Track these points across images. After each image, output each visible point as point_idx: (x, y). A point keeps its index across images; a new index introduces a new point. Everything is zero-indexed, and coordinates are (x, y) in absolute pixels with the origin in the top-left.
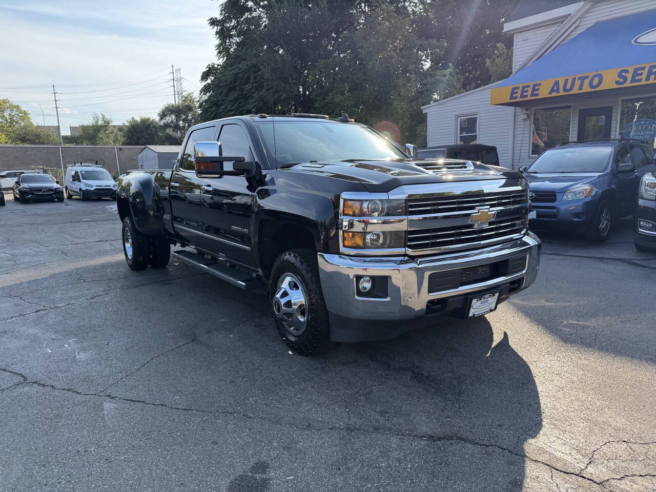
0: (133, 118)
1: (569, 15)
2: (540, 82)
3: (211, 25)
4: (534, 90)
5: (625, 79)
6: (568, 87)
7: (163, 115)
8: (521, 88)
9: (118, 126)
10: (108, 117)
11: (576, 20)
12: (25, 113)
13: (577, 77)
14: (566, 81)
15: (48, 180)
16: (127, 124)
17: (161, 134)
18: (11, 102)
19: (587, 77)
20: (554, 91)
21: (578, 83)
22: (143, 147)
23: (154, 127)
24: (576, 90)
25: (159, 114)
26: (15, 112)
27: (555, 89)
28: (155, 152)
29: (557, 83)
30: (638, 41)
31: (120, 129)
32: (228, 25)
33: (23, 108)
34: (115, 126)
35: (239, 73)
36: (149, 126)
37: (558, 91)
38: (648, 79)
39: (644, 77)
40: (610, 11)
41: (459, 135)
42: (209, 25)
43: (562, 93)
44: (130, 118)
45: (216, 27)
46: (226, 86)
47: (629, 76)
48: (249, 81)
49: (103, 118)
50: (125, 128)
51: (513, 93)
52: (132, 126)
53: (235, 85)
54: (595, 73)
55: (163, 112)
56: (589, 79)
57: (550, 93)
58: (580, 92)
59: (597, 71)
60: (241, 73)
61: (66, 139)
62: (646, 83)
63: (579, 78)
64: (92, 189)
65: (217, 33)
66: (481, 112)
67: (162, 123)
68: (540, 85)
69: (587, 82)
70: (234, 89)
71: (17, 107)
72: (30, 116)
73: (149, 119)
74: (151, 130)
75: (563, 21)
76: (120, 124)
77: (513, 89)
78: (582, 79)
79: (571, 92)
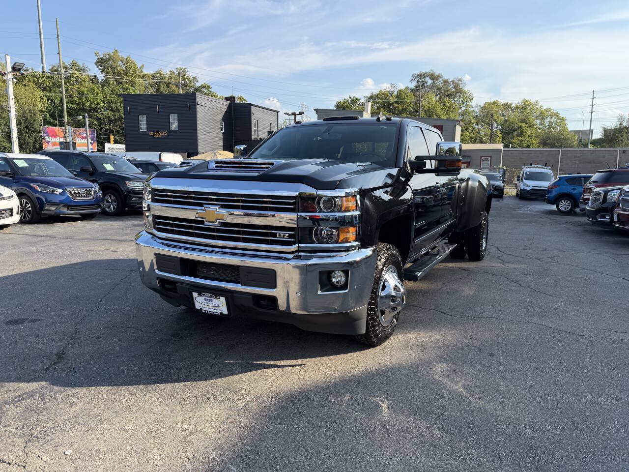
12: (563, 119)
15: (497, 178)
18: (552, 111)
26: (554, 119)
33: (561, 116)
61: (595, 143)
64: (528, 189)
71: (557, 115)
72: (566, 122)
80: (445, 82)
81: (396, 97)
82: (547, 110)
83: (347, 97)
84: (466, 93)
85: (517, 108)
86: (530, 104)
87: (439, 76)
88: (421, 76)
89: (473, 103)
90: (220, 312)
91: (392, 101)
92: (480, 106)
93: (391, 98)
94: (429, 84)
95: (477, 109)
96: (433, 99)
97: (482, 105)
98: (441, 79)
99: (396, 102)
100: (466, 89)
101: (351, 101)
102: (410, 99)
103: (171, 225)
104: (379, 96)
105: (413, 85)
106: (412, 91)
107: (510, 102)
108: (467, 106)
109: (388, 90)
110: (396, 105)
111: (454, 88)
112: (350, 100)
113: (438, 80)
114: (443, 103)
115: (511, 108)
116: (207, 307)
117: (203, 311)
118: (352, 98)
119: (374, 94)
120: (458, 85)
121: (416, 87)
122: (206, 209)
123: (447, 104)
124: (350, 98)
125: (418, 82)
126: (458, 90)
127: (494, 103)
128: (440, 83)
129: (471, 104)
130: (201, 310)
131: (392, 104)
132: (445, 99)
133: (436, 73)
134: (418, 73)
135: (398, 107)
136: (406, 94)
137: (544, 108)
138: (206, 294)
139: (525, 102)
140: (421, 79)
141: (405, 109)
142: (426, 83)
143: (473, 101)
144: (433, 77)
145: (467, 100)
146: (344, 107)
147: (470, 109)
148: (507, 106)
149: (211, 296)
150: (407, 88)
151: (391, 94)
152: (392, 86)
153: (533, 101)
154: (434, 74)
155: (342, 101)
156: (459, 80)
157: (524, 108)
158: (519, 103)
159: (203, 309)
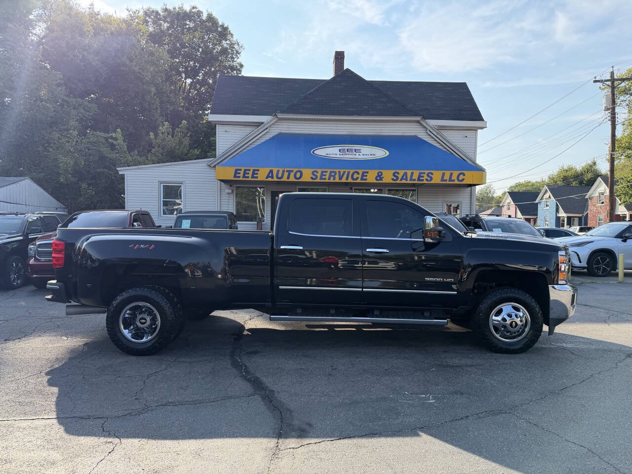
1: (262, 123)
2: (258, 169)
4: (254, 173)
5: (317, 176)
6: (280, 176)
8: (243, 170)
11: (267, 128)
13: (286, 170)
14: (278, 171)
19: (292, 171)
20: (270, 177)
21: (286, 174)
24: (285, 179)
27: (270, 175)
29: (271, 171)
30: (315, 152)
37: (272, 177)
38: (329, 179)
39: (327, 177)
40: (288, 128)
41: (162, 199)
43: (275, 179)
47: (319, 175)
51: (236, 173)
54: (297, 170)
56: (294, 173)
57: (267, 178)
58: (288, 180)
59: (298, 168)
62: (329, 181)
63: (287, 171)
66: (187, 182)
68: (258, 170)
69: (292, 175)
75: (259, 126)
77: (236, 170)
78: (289, 172)
79: (282, 180)
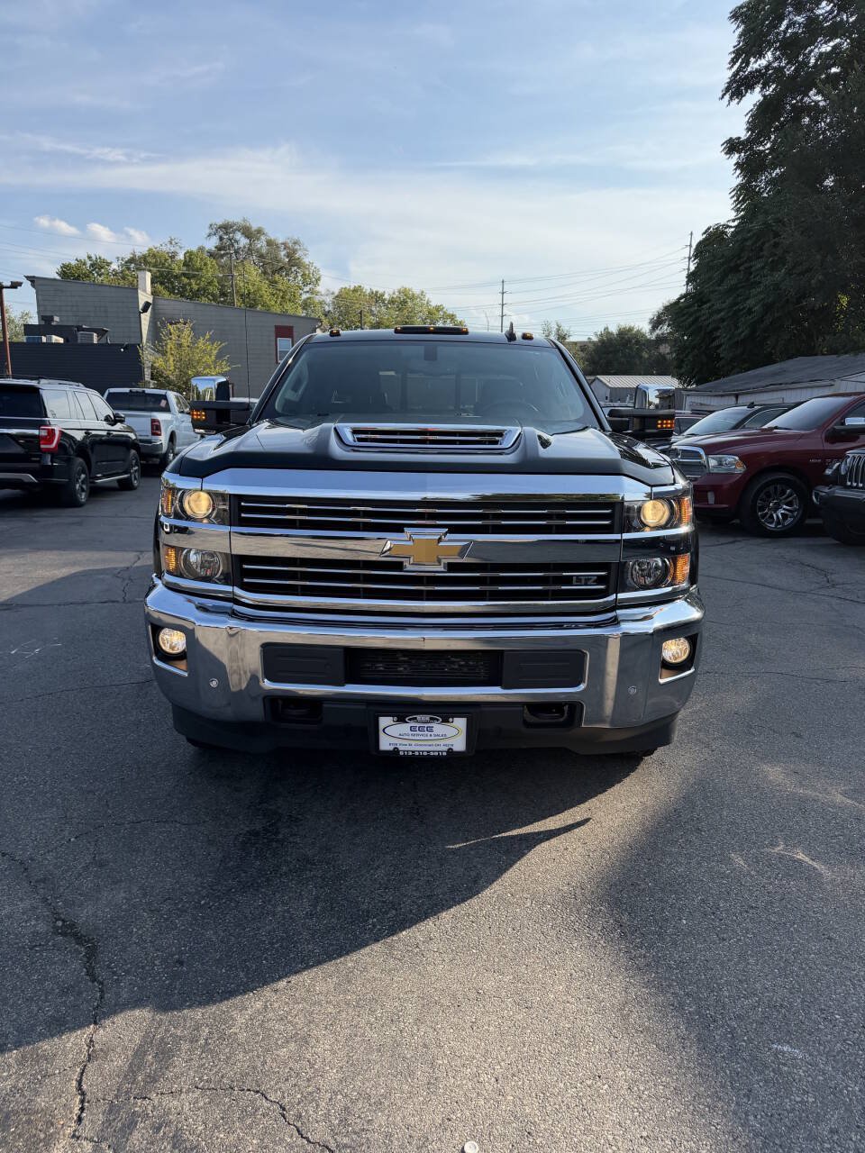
0: (606, 329)
3: (726, 153)
7: (656, 323)
9: (581, 342)
10: (565, 328)
16: (595, 339)
17: (646, 356)
22: (593, 378)
23: (638, 342)
25: (651, 321)
28: (608, 386)
31: (583, 347)
32: (761, 148)
34: (576, 343)
35: (746, 240)
36: (629, 341)
42: (723, 153)
44: (600, 329)
45: (737, 155)
46: (722, 264)
48: (761, 254)
49: (558, 330)
50: (591, 345)
52: (602, 341)
53: (738, 262)
55: (659, 317)
60: (750, 238)
65: (738, 165)
67: (653, 337)
70: (735, 269)
71: (452, 316)
73: (630, 329)
74: (631, 348)
76: (585, 339)
80: (270, 243)
81: (184, 265)
82: (438, 309)
83: (83, 257)
84: (306, 267)
85: (392, 301)
86: (413, 298)
87: (259, 231)
88: (226, 228)
89: (321, 288)
90: (446, 748)
91: (177, 271)
92: (333, 293)
93: (174, 266)
94: (241, 245)
95: (329, 299)
96: (252, 275)
97: (336, 293)
98: (263, 238)
99: (184, 274)
100: (306, 260)
101: (92, 265)
102: (211, 271)
103: (293, 576)
104: (149, 259)
105: (212, 244)
106: (211, 255)
107: (381, 291)
108: (311, 291)
109: (164, 248)
110: (185, 280)
111: (288, 257)
112: (89, 263)
113: (258, 239)
114: (273, 283)
115: (383, 301)
116: (413, 743)
117: (401, 753)
118: (94, 258)
119: (138, 254)
120: (295, 251)
121: (219, 248)
122: (414, 537)
123: (280, 286)
124: (90, 258)
125: (221, 239)
126: (294, 261)
127: (355, 290)
128: (261, 244)
129: (318, 289)
130: (396, 751)
131: (176, 277)
132: (277, 277)
133: (254, 226)
134: (220, 222)
135: (190, 284)
136: (201, 259)
137: (434, 304)
138: (418, 717)
139: (404, 292)
140: (226, 233)
141: (204, 289)
142: (237, 242)
143: (320, 283)
144: (247, 232)
145: (311, 280)
146: (79, 276)
147: (317, 299)
148: (377, 298)
149: (431, 719)
150: (201, 249)
151: (172, 257)
152: (171, 243)
153: (416, 291)
154: (251, 228)
155: (74, 263)
156: (295, 243)
157: (405, 302)
158: (394, 293)
159: (401, 748)
